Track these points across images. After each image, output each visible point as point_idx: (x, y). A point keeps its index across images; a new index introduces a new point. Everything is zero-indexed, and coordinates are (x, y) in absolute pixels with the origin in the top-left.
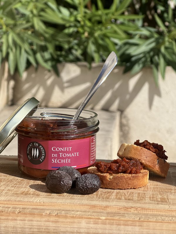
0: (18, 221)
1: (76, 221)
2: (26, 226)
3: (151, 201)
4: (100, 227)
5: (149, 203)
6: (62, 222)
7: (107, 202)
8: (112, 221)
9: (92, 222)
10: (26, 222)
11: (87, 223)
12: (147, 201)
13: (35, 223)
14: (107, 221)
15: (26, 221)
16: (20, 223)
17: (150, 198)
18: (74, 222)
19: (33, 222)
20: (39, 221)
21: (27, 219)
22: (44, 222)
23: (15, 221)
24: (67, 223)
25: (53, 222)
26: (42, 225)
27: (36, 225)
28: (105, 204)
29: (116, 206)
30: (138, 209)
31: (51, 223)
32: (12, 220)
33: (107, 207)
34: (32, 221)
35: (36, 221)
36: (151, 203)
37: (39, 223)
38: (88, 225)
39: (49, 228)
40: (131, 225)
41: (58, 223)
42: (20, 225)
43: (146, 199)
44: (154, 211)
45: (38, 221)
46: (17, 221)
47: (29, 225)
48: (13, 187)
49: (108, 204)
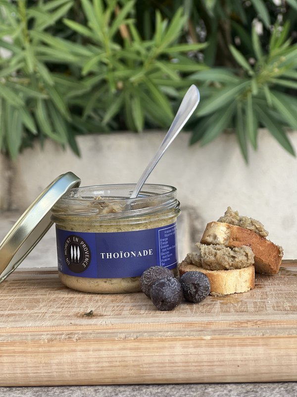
0: (78, 353)
1: (167, 346)
2: (91, 360)
3: (276, 311)
4: (204, 352)
5: (273, 314)
6: (146, 349)
7: (210, 317)
8: (222, 341)
9: (191, 345)
10: (91, 353)
11: (184, 347)
12: (269, 312)
13: (103, 354)
14: (215, 342)
15: (89, 352)
16: (81, 356)
17: (273, 307)
18: (164, 348)
19: (101, 352)
20: (111, 350)
21: (91, 348)
22: (119, 351)
23: (73, 353)
24: (153, 349)
25: (131, 349)
26: (116, 355)
27: (107, 356)
28: (206, 319)
29: (225, 321)
30: (259, 323)
31: (128, 352)
32: (68, 351)
33: (210, 323)
34: (99, 350)
35: (105, 350)
36: (276, 314)
37: (110, 353)
38: (186, 350)
39: (126, 359)
40: (251, 345)
41: (139, 350)
42: (82, 359)
43: (268, 309)
44: (282, 323)
45: (108, 350)
46: (76, 353)
47: (95, 357)
48: (59, 308)
49: (211, 320)
